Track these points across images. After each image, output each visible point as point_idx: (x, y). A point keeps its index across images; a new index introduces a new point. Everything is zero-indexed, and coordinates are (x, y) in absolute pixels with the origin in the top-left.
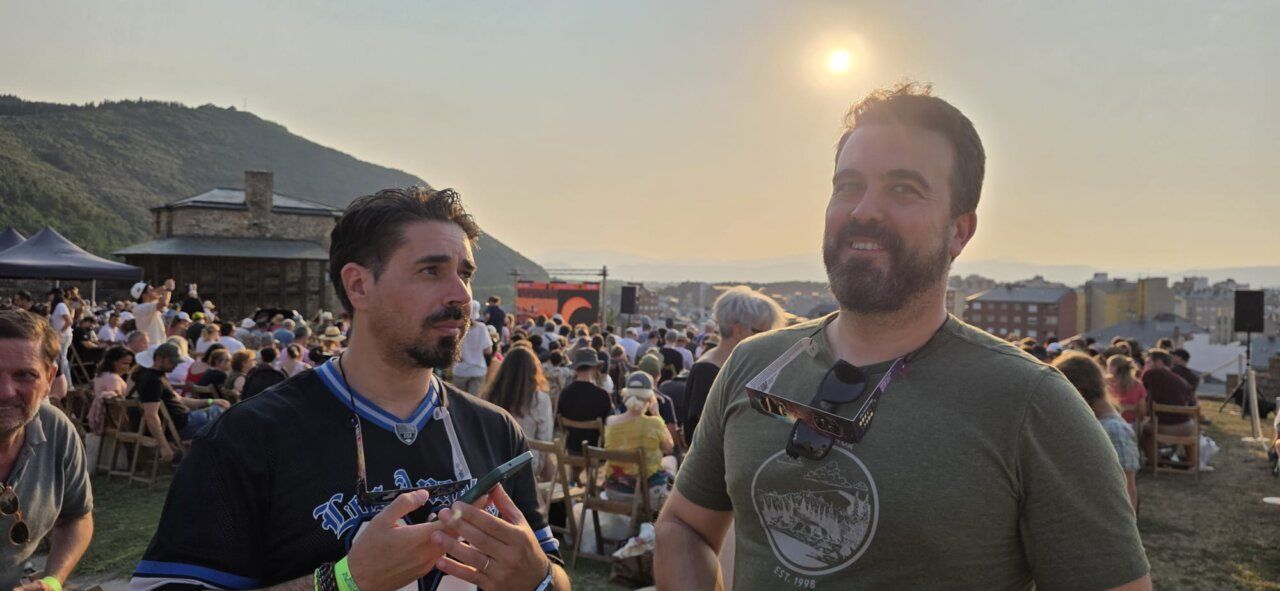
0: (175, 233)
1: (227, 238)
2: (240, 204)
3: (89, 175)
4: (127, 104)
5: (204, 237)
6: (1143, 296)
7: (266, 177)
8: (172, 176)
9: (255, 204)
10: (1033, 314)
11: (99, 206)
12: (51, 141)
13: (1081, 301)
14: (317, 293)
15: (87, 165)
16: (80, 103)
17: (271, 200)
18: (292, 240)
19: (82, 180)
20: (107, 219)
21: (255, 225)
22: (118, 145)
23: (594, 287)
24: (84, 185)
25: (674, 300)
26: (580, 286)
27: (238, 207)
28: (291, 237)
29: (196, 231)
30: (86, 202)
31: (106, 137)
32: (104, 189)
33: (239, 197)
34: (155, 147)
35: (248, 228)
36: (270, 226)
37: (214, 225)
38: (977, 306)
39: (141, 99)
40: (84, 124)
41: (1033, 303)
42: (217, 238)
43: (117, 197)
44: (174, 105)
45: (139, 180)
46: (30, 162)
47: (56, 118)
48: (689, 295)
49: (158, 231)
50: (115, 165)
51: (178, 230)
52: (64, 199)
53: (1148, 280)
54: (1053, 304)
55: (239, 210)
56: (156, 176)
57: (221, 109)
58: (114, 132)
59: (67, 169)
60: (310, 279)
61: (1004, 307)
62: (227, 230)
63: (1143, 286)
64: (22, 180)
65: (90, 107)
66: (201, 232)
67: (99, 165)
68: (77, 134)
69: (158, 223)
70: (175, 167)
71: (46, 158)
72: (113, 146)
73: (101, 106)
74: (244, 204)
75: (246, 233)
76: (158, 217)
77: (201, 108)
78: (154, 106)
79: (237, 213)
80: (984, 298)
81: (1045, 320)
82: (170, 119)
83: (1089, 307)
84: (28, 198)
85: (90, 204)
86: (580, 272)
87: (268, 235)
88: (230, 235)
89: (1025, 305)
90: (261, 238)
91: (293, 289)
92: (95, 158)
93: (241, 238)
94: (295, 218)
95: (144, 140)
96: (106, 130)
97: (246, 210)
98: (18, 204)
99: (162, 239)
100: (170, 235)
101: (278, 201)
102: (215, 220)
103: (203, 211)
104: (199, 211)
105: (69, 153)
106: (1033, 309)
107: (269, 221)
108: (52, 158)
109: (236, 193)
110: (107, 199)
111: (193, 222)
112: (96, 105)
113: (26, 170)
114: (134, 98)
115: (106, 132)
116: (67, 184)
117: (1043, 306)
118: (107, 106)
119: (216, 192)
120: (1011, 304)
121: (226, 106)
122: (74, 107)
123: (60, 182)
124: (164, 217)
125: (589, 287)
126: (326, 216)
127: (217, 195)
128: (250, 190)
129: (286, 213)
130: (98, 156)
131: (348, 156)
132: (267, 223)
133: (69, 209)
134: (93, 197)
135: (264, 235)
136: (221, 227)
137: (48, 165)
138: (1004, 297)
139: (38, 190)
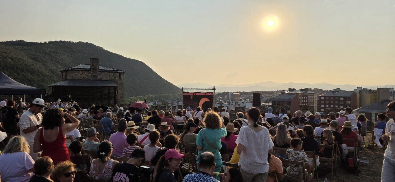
0: (68, 79)
1: (85, 80)
2: (88, 69)
3: (45, 63)
4: (56, 42)
5: (77, 80)
6: (379, 94)
7: (97, 60)
8: (70, 63)
9: (93, 69)
10: (342, 101)
11: (48, 72)
12: (34, 53)
13: (358, 96)
14: (113, 97)
15: (45, 60)
16: (43, 42)
17: (99, 67)
18: (105, 80)
19: (43, 65)
20: (51, 76)
21: (93, 75)
22: (54, 54)
23: (210, 94)
24: (44, 66)
25: (221, 98)
26: (206, 94)
27: (88, 70)
28: (105, 79)
29: (74, 78)
30: (44, 71)
31: (50, 52)
32: (50, 67)
33: (88, 67)
34: (65, 55)
35: (91, 77)
36: (98, 76)
37: (80, 76)
38: (323, 98)
39: (60, 40)
40: (44, 48)
41: (342, 97)
42: (81, 80)
43: (54, 70)
44: (70, 42)
45: (60, 64)
46: (28, 60)
47: (35, 47)
48: (226, 96)
49: (62, 78)
50: (53, 60)
51: (69, 78)
52: (38, 71)
53: (380, 88)
54: (349, 97)
55: (88, 71)
56: (65, 63)
57: (84, 43)
58: (52, 50)
59: (39, 62)
60: (111, 93)
61: (332, 98)
62: (85, 78)
63: (379, 91)
64: (26, 65)
65: (45, 43)
66: (76, 78)
67: (48, 60)
68: (42, 51)
69: (62, 76)
70: (71, 60)
71: (33, 59)
72: (52, 55)
73: (48, 42)
74: (90, 69)
75: (91, 78)
76: (62, 74)
77: (78, 42)
78: (64, 42)
79: (87, 72)
80: (325, 96)
81: (346, 102)
82: (69, 46)
83: (360, 98)
84: (28, 70)
85: (46, 72)
86: (206, 89)
87: (98, 79)
88: (85, 79)
89: (339, 97)
90: (96, 80)
91: (106, 96)
92: (47, 58)
93: (89, 80)
94: (106, 73)
95: (61, 52)
96: (50, 50)
97: (91, 71)
98: (24, 72)
99: (64, 81)
100: (66, 79)
101: (101, 68)
102: (81, 74)
103: (77, 72)
104: (75, 71)
105: (40, 57)
106: (342, 99)
107: (98, 74)
108: (35, 58)
109: (87, 66)
110: (51, 70)
111: (74, 75)
112: (47, 42)
113: (27, 62)
114: (58, 40)
115: (50, 51)
116: (39, 66)
117: (345, 98)
118: (50, 43)
119: (81, 65)
120: (334, 97)
121: (85, 42)
122: (41, 43)
123: (37, 65)
124: (64, 73)
125: (209, 94)
126: (116, 72)
127: (81, 66)
128: (91, 64)
129: (103, 72)
130: (48, 58)
131: (122, 56)
132: (97, 75)
133: (39, 73)
134: (46, 70)
135: (96, 79)
136: (82, 76)
137: (33, 61)
138: (332, 95)
139: (30, 68)
